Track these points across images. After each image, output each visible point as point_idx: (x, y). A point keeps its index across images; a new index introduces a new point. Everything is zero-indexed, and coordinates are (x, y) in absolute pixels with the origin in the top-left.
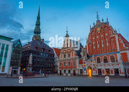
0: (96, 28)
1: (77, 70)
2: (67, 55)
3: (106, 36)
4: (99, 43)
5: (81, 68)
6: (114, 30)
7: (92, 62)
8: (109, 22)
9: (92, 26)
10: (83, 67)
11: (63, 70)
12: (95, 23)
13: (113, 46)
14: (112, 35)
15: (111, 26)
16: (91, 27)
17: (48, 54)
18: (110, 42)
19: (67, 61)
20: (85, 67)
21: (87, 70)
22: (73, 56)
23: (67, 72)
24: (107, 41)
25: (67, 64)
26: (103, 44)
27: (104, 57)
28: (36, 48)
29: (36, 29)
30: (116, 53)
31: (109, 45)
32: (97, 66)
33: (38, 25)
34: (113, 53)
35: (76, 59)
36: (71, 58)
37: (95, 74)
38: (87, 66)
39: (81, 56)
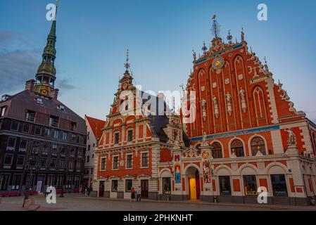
0: (211, 60)
1: (152, 179)
2: (124, 134)
3: (239, 81)
5: (167, 174)
6: (263, 64)
7: (200, 156)
8: (246, 43)
9: (200, 54)
10: (173, 169)
11: (110, 180)
12: (209, 46)
13: (258, 110)
14: (256, 78)
15: (254, 54)
16: (195, 58)
17: (67, 132)
18: (251, 99)
19: (122, 151)
20: (178, 171)
21: (183, 179)
22: (141, 135)
23: (122, 186)
24: (242, 94)
25: (122, 163)
26: (229, 104)
27: (233, 142)
28: (30, 112)
29: (44, 68)
30: (269, 128)
31: (247, 105)
32: (216, 166)
33: (49, 57)
34: (259, 129)
35: (150, 145)
36: (136, 143)
37: (210, 193)
38: (185, 166)
39: (166, 136)
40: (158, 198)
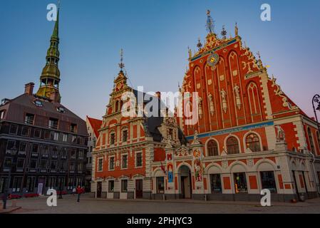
0: (206, 57)
1: (146, 179)
2: (119, 134)
3: (234, 77)
4: (213, 100)
5: (160, 173)
6: (257, 58)
7: (192, 154)
8: (240, 38)
9: (195, 51)
10: (166, 169)
11: (107, 181)
12: (204, 42)
13: (253, 106)
14: (250, 73)
15: (248, 49)
17: (67, 134)
18: (245, 95)
19: (118, 152)
20: (170, 170)
21: (176, 178)
22: (135, 136)
23: (118, 187)
24: (237, 90)
25: (117, 163)
27: (228, 138)
28: (28, 115)
29: (48, 70)
30: (263, 124)
31: (241, 102)
32: (207, 164)
33: (53, 59)
34: (254, 126)
35: (144, 145)
36: (131, 143)
37: (201, 192)
38: (177, 165)
39: (161, 135)
40: (152, 197)
